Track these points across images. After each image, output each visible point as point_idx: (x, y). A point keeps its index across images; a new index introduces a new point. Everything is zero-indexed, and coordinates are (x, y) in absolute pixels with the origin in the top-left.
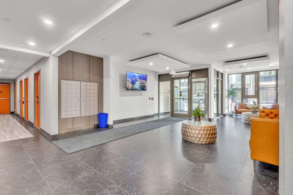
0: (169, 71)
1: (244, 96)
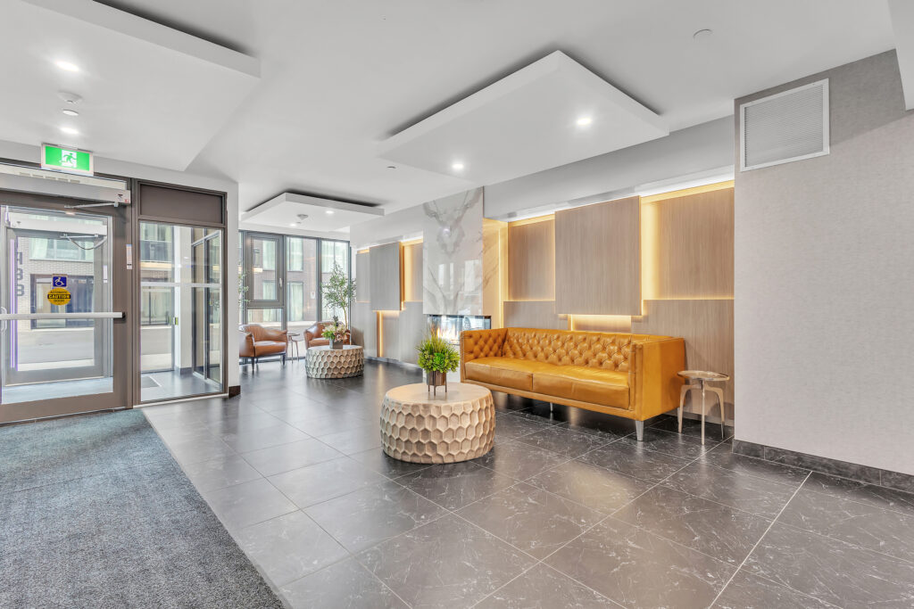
0: (38, 149)
1: (250, 302)
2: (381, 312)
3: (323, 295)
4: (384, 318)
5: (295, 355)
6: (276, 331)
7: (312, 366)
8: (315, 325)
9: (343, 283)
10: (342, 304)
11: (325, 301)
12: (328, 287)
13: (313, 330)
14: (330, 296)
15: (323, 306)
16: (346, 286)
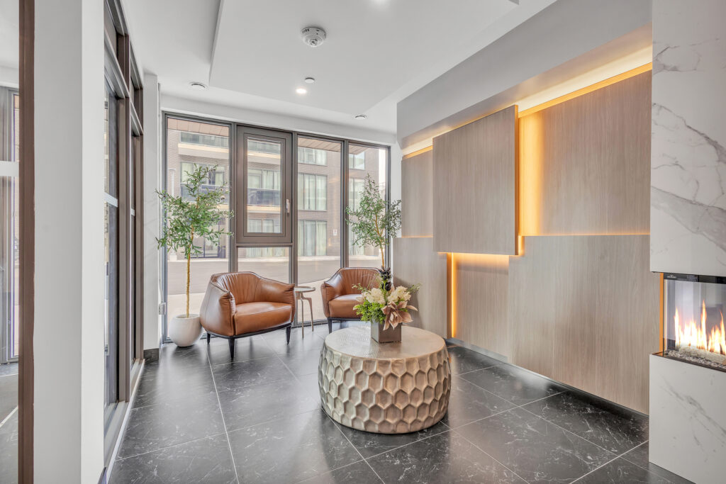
1: (240, 237)
2: (453, 256)
3: (351, 227)
4: (459, 266)
5: (307, 319)
6: (277, 284)
7: (334, 394)
8: (337, 273)
9: (379, 208)
10: (378, 241)
11: (352, 236)
12: (358, 214)
13: (335, 282)
14: (362, 227)
15: (350, 244)
16: (383, 212)
